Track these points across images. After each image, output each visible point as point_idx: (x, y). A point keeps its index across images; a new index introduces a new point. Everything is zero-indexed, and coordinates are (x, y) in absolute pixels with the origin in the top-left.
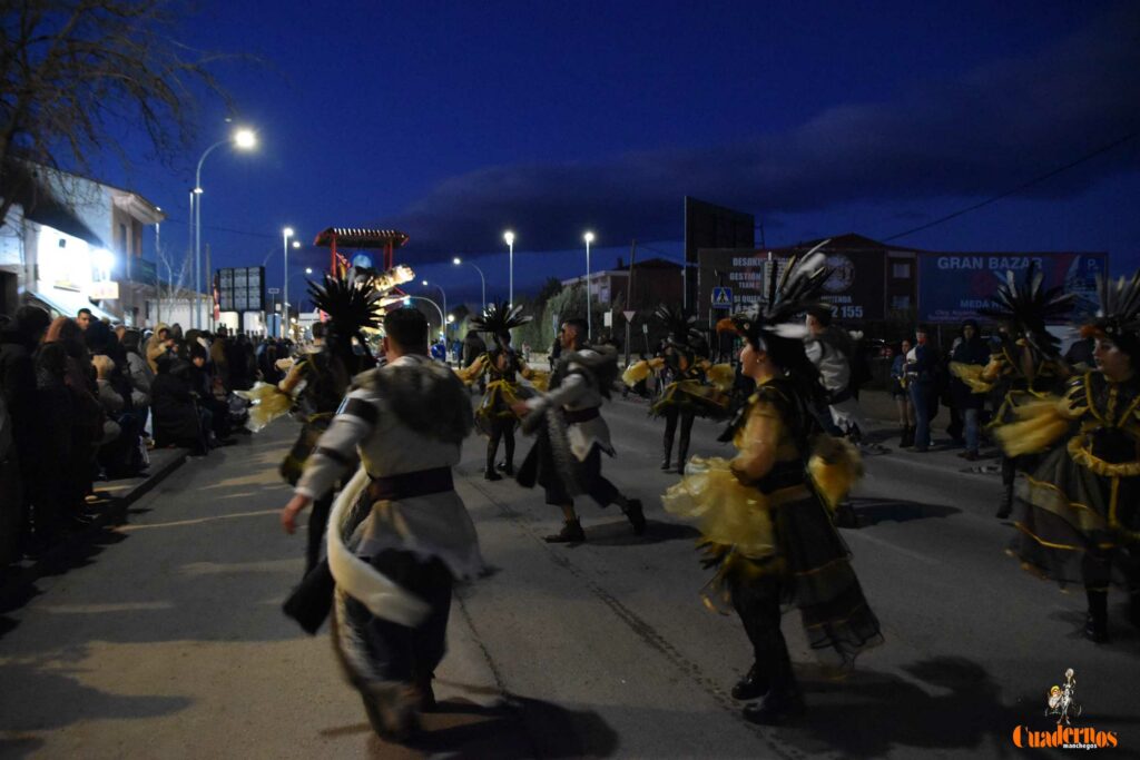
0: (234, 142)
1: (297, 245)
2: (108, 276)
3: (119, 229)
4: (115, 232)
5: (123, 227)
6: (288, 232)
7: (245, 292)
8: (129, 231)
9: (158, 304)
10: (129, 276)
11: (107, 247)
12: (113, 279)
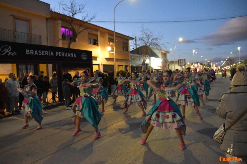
0: (179, 40)
1: (196, 53)
2: (161, 62)
3: (162, 55)
4: (162, 56)
5: (163, 55)
6: (194, 51)
7: (182, 63)
8: (164, 55)
9: (172, 65)
10: (164, 62)
11: (160, 58)
12: (161, 63)
